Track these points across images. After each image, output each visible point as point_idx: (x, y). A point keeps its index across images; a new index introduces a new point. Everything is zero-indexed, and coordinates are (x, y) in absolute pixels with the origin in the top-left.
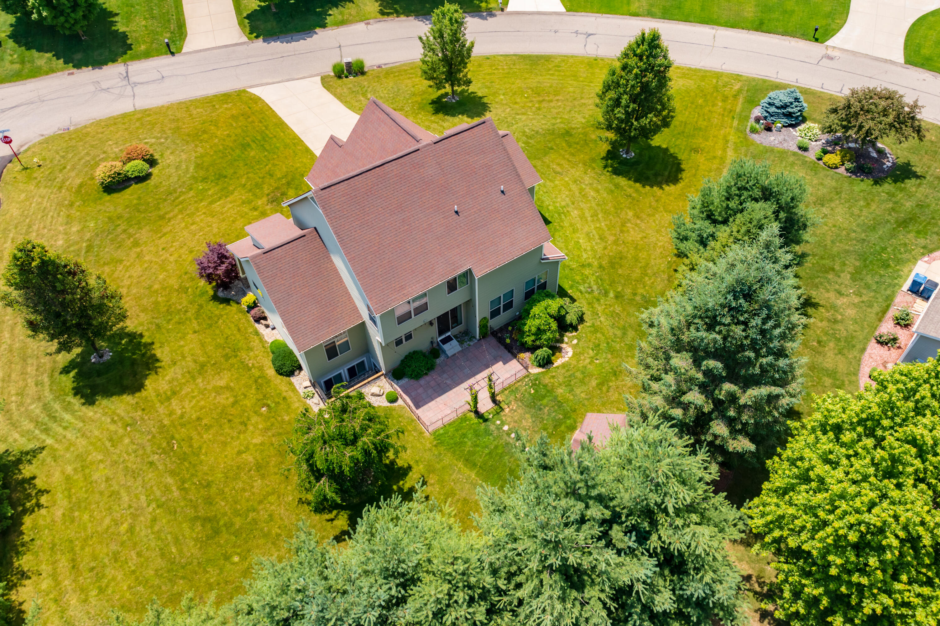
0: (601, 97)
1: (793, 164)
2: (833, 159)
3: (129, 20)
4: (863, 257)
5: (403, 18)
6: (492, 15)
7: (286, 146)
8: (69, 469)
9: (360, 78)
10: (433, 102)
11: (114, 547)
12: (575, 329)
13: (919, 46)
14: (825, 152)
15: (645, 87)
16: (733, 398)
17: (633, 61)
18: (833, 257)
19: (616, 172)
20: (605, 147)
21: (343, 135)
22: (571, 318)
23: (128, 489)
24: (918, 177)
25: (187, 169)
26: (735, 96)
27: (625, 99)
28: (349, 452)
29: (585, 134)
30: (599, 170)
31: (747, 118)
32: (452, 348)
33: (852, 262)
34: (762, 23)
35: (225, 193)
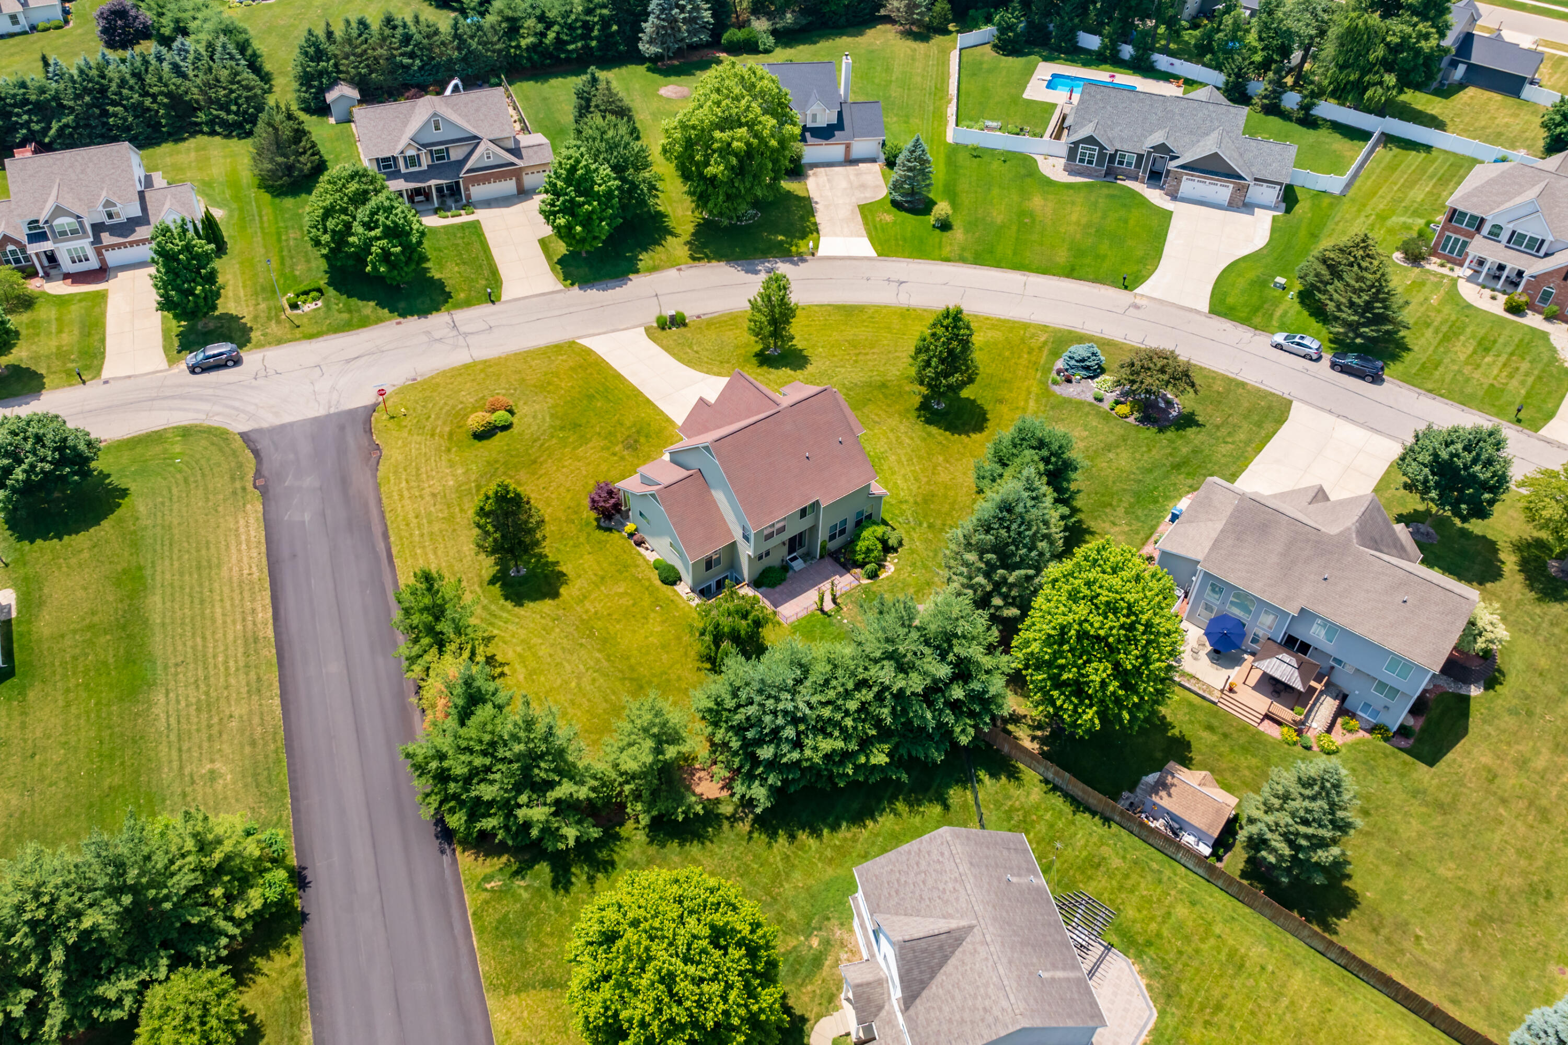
0: (914, 358)
1: (1088, 414)
2: (1124, 409)
3: (441, 267)
4: (1137, 495)
5: (714, 263)
6: (803, 260)
7: (628, 397)
8: (519, 649)
9: (683, 329)
10: (757, 355)
11: (569, 696)
12: (896, 550)
13: (1225, 294)
14: (1117, 403)
15: (951, 352)
16: (1004, 580)
17: (940, 331)
18: (1112, 495)
19: (928, 422)
20: (918, 400)
21: (712, 398)
22: (892, 542)
23: (569, 662)
24: (1199, 425)
25: (544, 419)
26: (1040, 348)
27: (934, 361)
28: (744, 622)
29: (900, 386)
30: (913, 420)
31: (1050, 370)
32: (798, 565)
33: (1128, 499)
34: (1073, 269)
35: (584, 440)
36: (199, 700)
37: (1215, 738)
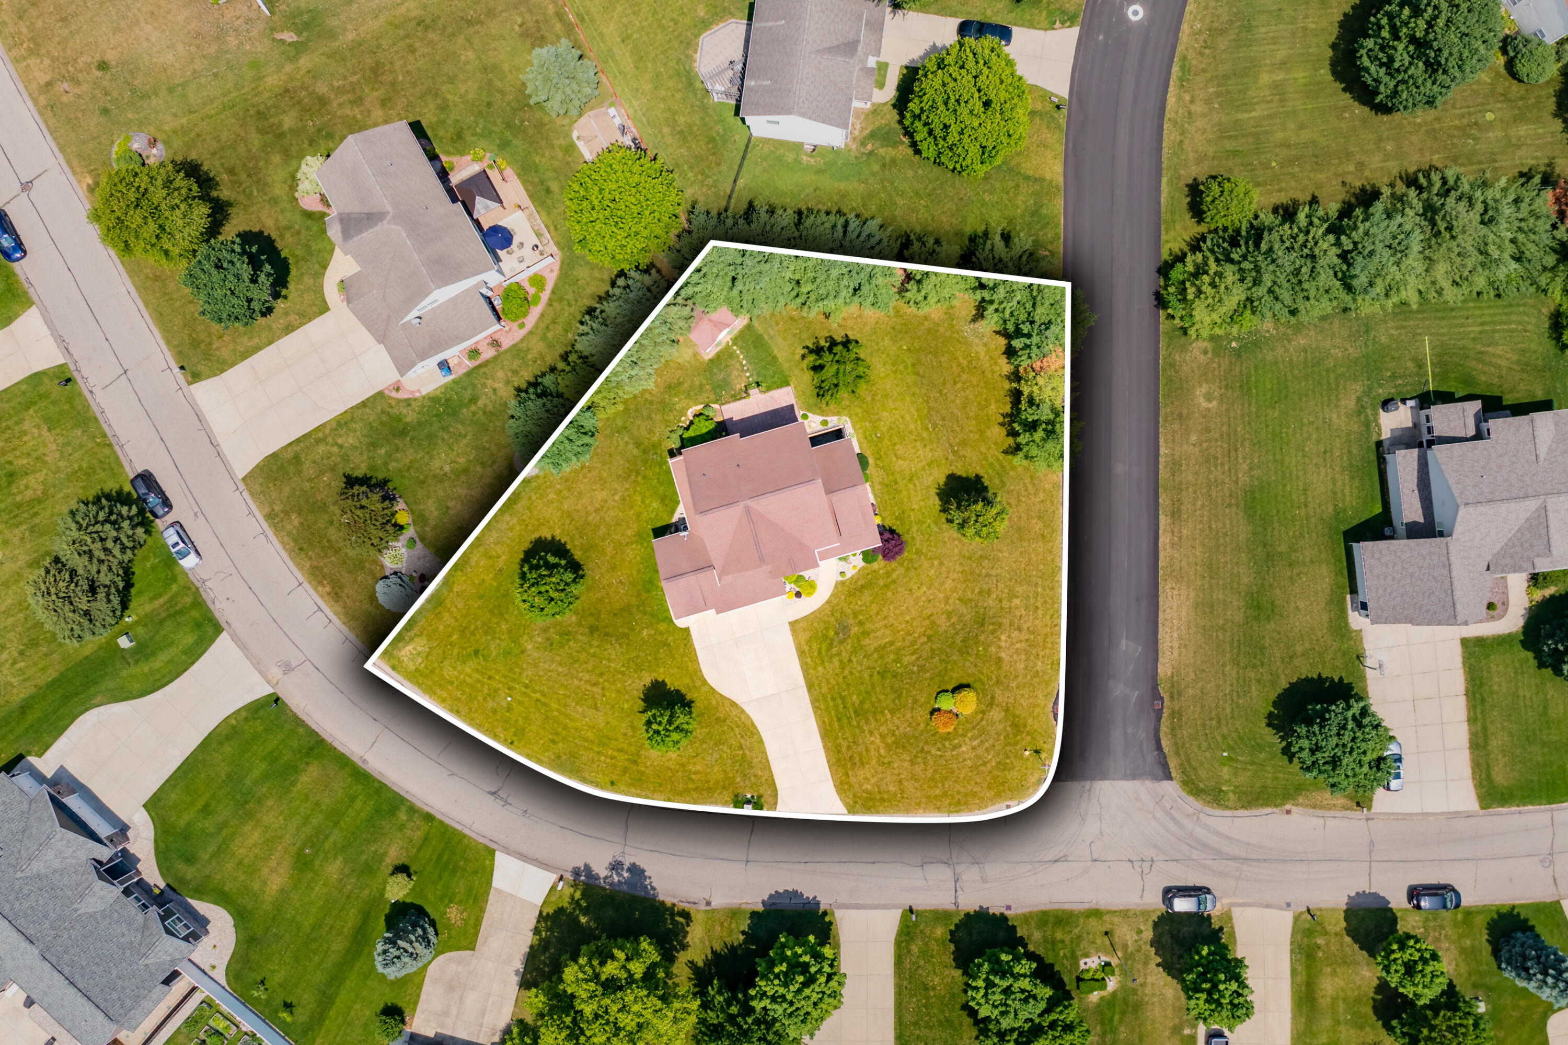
4: (457, 414)
13: (191, 648)
33: (467, 412)
35: (882, 651)
36: (1216, 467)
37: (550, 183)
